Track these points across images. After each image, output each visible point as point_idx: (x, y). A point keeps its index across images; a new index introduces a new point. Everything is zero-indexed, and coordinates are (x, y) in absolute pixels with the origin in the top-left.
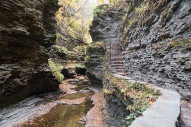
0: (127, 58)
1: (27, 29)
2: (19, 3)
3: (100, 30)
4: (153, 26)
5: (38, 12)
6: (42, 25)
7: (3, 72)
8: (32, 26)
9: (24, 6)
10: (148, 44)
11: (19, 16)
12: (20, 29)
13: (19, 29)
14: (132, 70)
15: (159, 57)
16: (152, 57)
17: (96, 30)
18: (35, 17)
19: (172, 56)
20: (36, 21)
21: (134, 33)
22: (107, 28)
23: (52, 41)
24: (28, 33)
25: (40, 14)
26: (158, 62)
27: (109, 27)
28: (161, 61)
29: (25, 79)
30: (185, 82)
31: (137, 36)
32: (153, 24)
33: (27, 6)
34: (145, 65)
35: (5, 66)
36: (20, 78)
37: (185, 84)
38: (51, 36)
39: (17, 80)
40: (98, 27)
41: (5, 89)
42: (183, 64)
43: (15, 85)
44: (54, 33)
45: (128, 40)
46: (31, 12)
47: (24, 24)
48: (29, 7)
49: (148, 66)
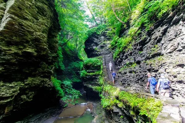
0: (123, 73)
1: (35, 50)
2: (29, 29)
3: (94, 47)
4: (146, 46)
5: (44, 35)
6: (47, 46)
7: (12, 90)
8: (39, 47)
9: (34, 31)
10: (143, 60)
11: (29, 39)
12: (30, 50)
13: (28, 51)
14: (129, 83)
15: (154, 72)
16: (147, 71)
17: (91, 47)
18: (42, 40)
19: (165, 71)
20: (43, 43)
21: (128, 51)
22: (101, 46)
23: (55, 59)
24: (35, 54)
25: (46, 37)
26: (153, 76)
27: (102, 45)
28: (156, 75)
29: (31, 95)
30: (178, 91)
31: (131, 53)
32: (146, 44)
33: (35, 31)
34: (141, 78)
35: (14, 84)
36: (26, 94)
37: (179, 93)
38: (53, 55)
39: (24, 97)
40: (92, 45)
41: (13, 106)
42: (175, 77)
43: (22, 101)
44: (56, 52)
45: (122, 56)
46: (39, 35)
47: (32, 46)
48: (37, 32)
49: (143, 79)
